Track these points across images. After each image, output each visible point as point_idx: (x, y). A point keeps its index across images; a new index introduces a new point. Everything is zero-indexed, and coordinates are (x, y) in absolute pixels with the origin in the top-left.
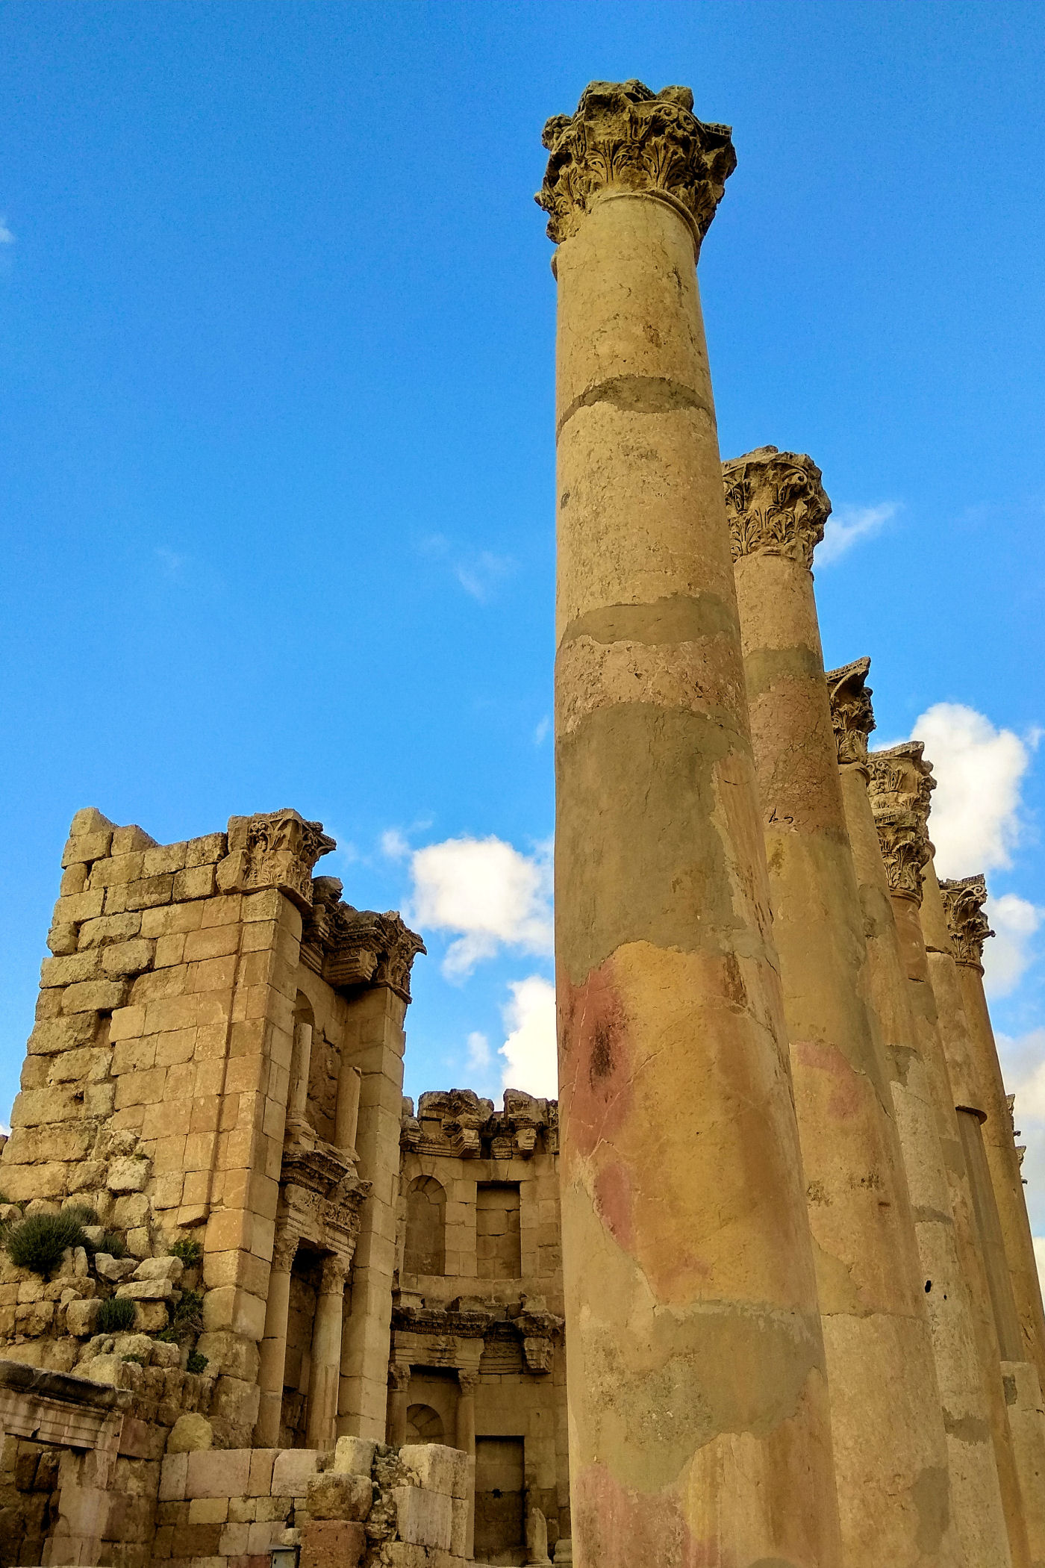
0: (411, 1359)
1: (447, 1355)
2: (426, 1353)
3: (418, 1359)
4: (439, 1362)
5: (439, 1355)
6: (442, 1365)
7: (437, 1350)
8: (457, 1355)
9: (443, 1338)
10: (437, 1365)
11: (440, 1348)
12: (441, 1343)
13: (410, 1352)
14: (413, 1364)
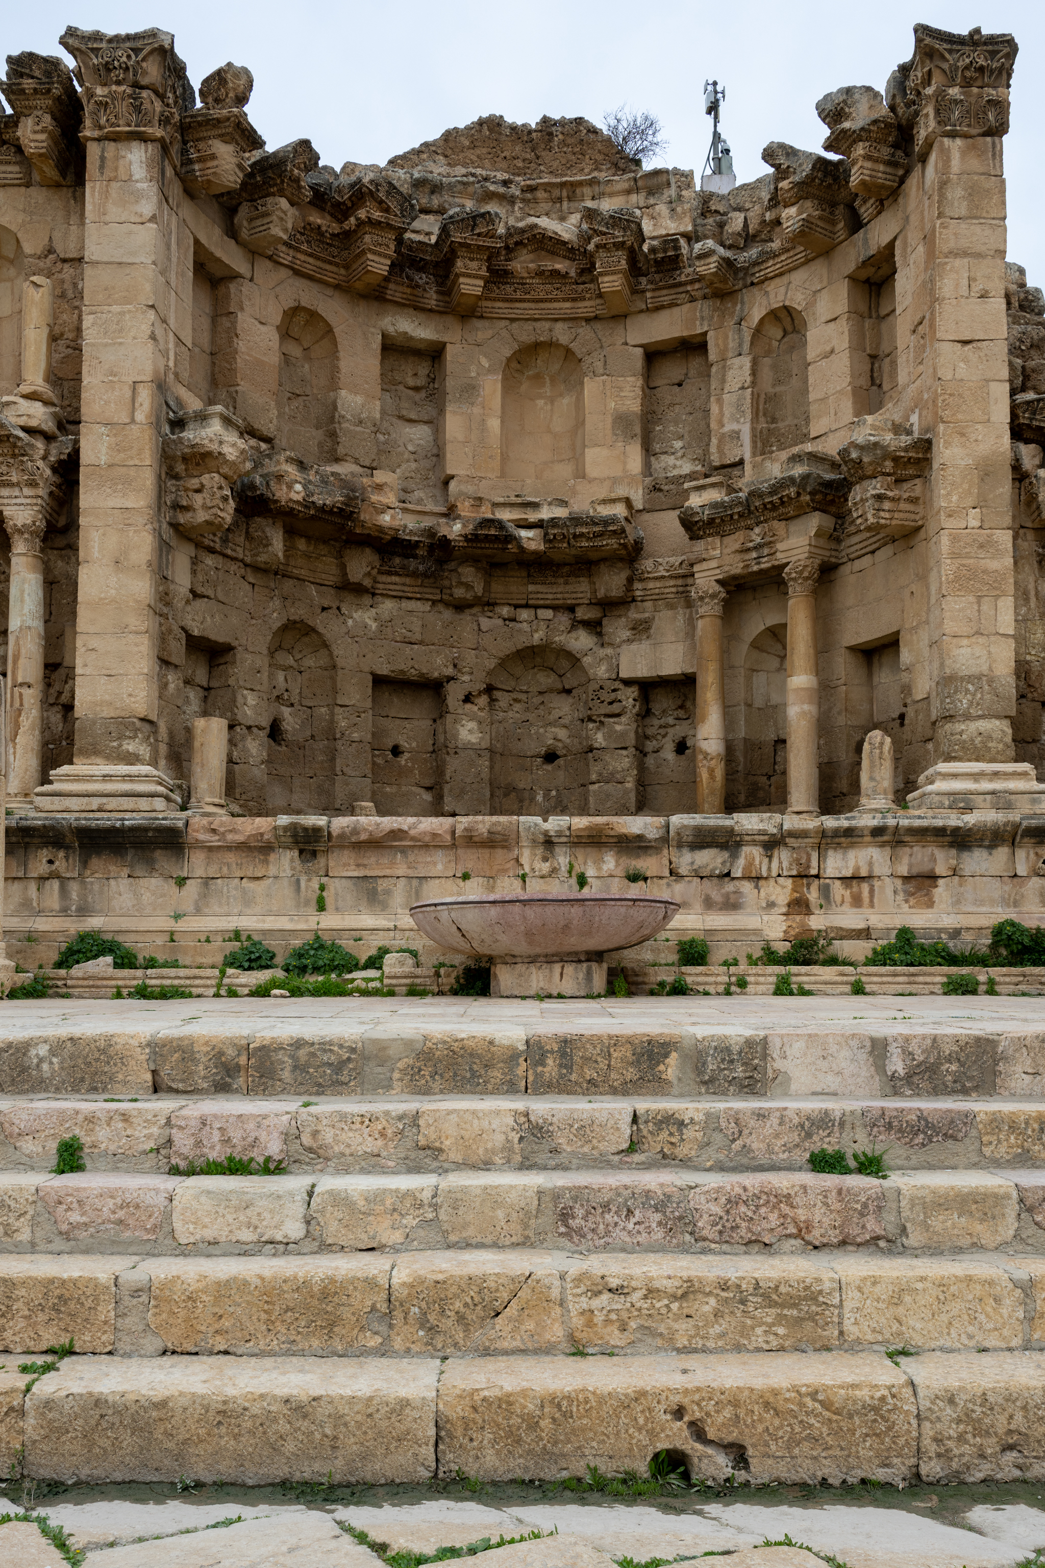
0: (718, 571)
1: (766, 551)
2: (738, 557)
3: (726, 568)
4: (759, 563)
5: (754, 555)
6: (763, 566)
7: (748, 550)
8: (780, 546)
9: (757, 530)
10: (755, 568)
11: (751, 545)
12: (754, 537)
13: (714, 564)
14: (720, 577)
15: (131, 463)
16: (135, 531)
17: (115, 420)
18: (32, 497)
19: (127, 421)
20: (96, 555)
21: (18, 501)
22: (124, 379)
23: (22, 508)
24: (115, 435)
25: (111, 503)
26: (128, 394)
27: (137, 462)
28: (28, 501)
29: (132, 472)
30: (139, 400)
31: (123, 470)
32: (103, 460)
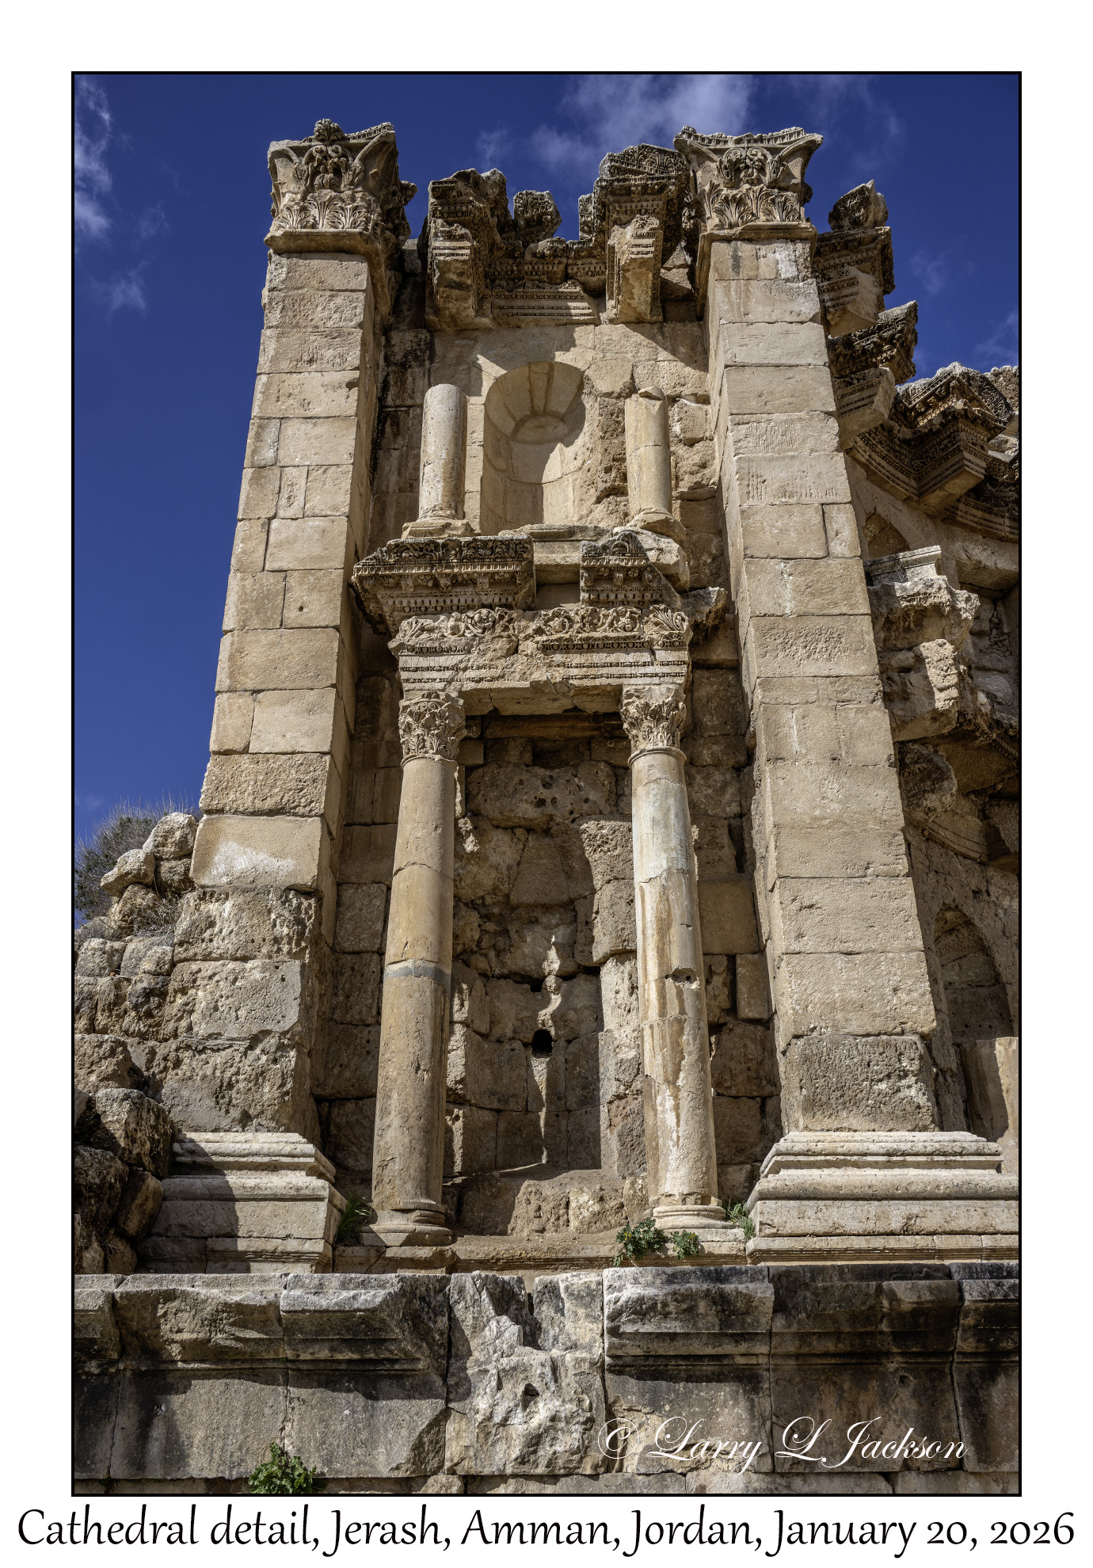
15: (836, 611)
16: (858, 710)
17: (801, 553)
18: (674, 663)
19: (821, 554)
20: (796, 747)
21: (649, 670)
22: (807, 500)
23: (656, 680)
24: (802, 574)
25: (811, 668)
26: (818, 519)
27: (844, 610)
28: (666, 670)
29: (839, 624)
30: (833, 527)
31: (823, 621)
32: (789, 607)
